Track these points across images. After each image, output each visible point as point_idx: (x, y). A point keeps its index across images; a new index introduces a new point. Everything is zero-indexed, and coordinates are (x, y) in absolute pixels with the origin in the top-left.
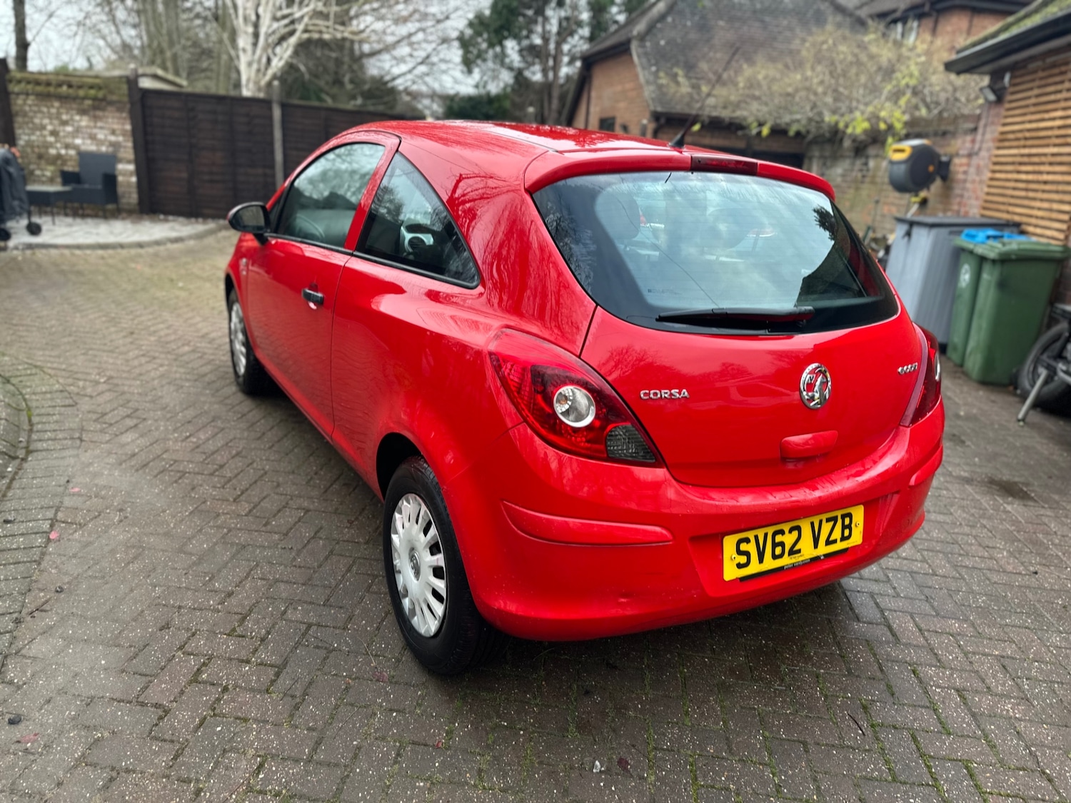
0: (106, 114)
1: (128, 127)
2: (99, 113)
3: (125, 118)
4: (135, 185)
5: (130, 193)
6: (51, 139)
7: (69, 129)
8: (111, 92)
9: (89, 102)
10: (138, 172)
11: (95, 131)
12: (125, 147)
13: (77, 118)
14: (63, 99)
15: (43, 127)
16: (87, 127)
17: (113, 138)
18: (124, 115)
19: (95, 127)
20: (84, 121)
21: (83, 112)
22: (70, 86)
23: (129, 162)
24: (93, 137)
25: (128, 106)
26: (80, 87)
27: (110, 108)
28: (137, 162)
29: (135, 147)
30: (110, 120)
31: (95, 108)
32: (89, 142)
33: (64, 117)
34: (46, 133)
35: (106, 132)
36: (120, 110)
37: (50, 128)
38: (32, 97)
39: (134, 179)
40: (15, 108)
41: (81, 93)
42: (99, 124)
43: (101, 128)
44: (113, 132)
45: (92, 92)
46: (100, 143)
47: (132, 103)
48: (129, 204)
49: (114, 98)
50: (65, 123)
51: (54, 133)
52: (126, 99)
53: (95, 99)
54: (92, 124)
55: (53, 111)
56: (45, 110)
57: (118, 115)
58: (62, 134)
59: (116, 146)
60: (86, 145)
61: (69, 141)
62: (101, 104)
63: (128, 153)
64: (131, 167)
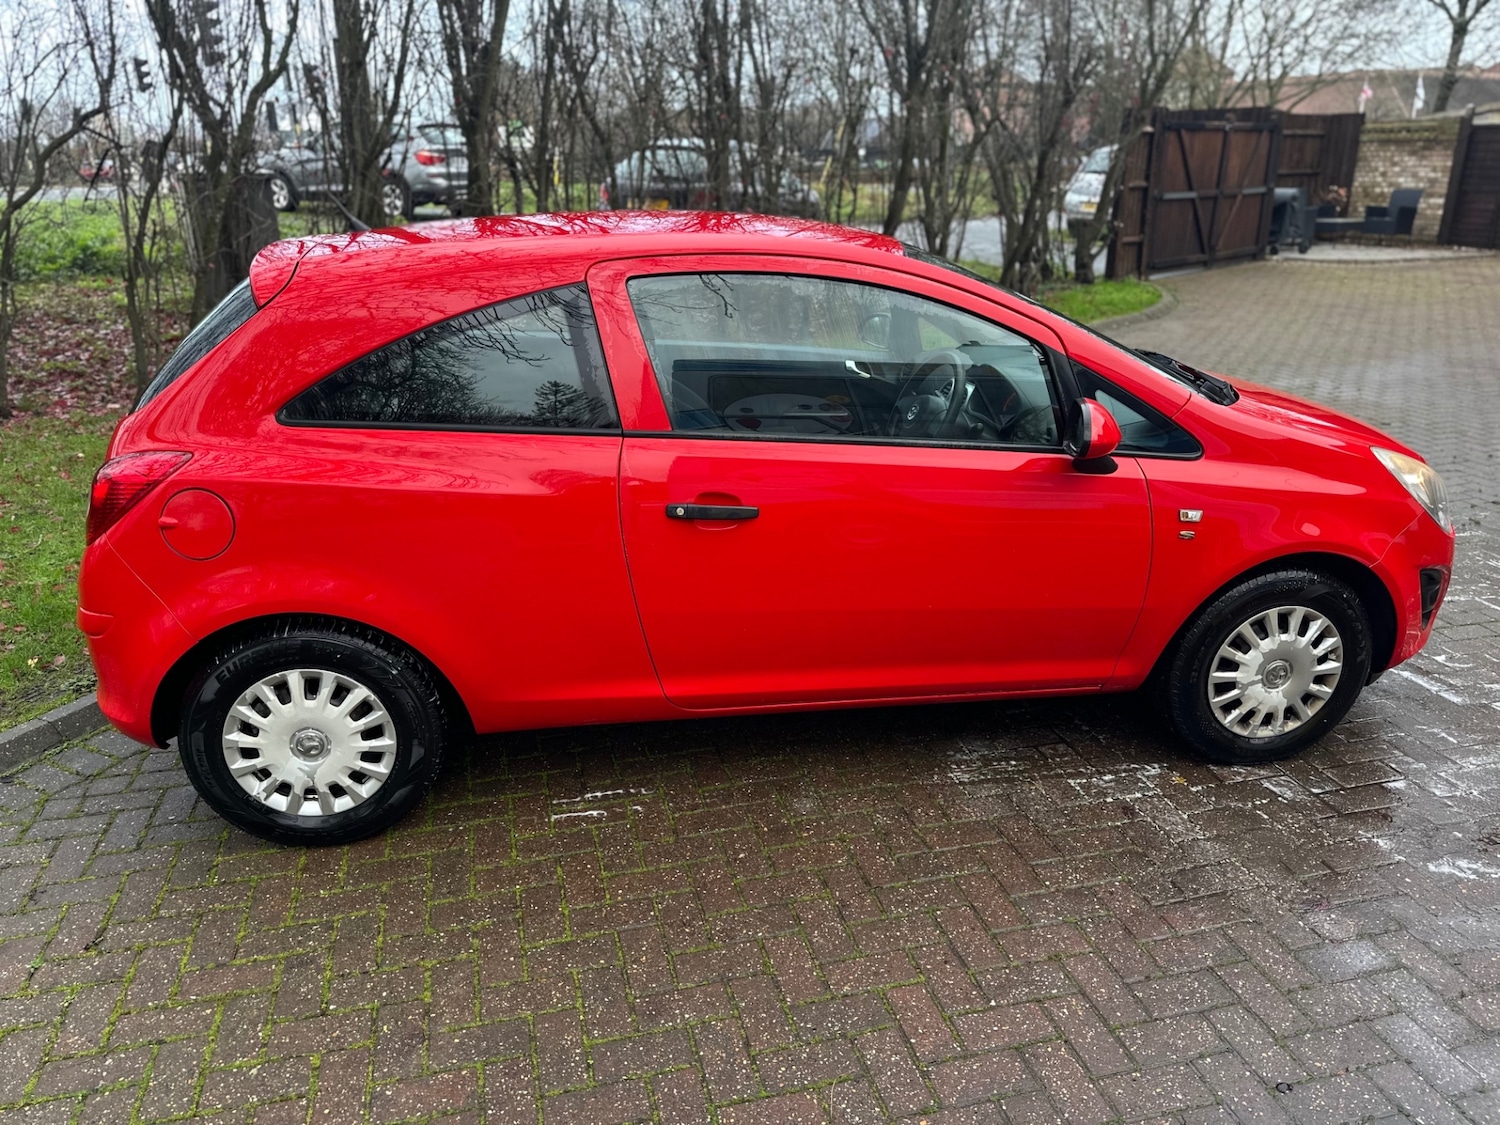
0: (1434, 153)
1: (1449, 163)
2: (1427, 153)
3: (1448, 156)
4: (1439, 218)
5: (1433, 225)
6: (1379, 179)
7: (1397, 169)
8: (1444, 133)
9: (1420, 144)
10: (1446, 207)
11: (1419, 169)
12: (1440, 182)
13: (1406, 158)
14: (1399, 143)
15: (1376, 169)
16: (1414, 166)
17: (1432, 175)
18: (1450, 152)
19: (1420, 166)
20: (1410, 161)
21: (1413, 153)
22: (1409, 130)
23: (1440, 196)
24: (1415, 175)
25: (1455, 144)
26: (1417, 131)
27: (1438, 148)
28: (1448, 197)
29: (1450, 183)
30: (1435, 158)
31: (1425, 148)
32: (1410, 179)
33: (1396, 159)
34: (1377, 174)
35: (1428, 169)
36: (1446, 148)
37: (1381, 169)
38: (1375, 144)
39: (1440, 212)
40: (1360, 154)
41: (1416, 136)
42: (1424, 163)
43: (1425, 166)
44: (1434, 170)
45: (1426, 134)
46: (1420, 179)
47: (1459, 141)
48: (1429, 236)
49: (1444, 137)
50: (1395, 164)
51: (1384, 174)
52: (1454, 137)
53: (1428, 140)
54: (1417, 163)
55: (1389, 154)
56: (1382, 154)
57: (1443, 153)
58: (1390, 174)
59: (1433, 182)
60: (1406, 182)
61: (1393, 180)
62: (1430, 145)
63: (1443, 188)
64: (1441, 201)
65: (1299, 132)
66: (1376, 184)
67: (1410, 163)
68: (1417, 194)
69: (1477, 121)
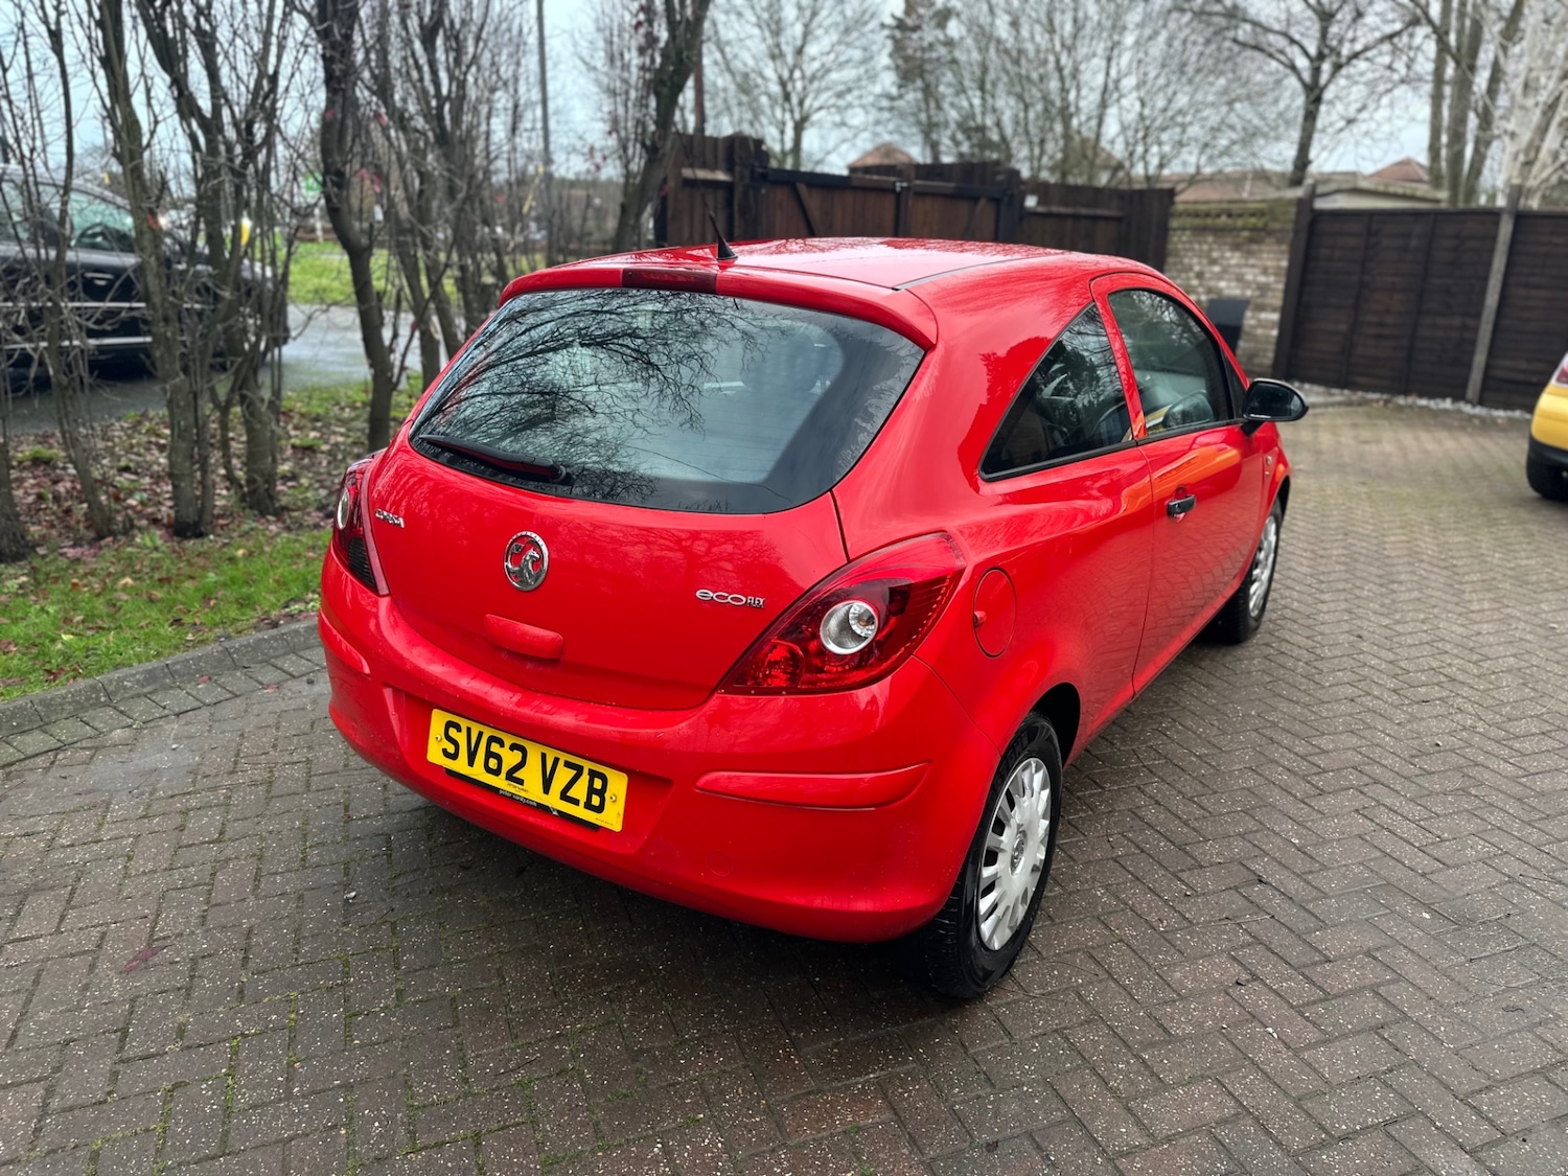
0: (1263, 247)
1: (1284, 263)
2: (1254, 247)
3: (1282, 252)
4: (1274, 340)
5: (1265, 350)
6: (1195, 282)
7: (1216, 269)
8: (1275, 219)
9: (1246, 234)
10: (1282, 325)
11: (1244, 270)
12: (1274, 290)
13: (1228, 254)
14: (1218, 231)
15: (1190, 268)
16: (1238, 266)
17: (1262, 279)
18: (1284, 247)
19: (1246, 265)
20: (1234, 258)
21: (1236, 247)
22: (1230, 215)
23: (1274, 310)
24: (1240, 279)
25: (1291, 235)
26: (1240, 216)
27: (1269, 240)
28: (1284, 311)
29: (1286, 292)
30: (1265, 256)
31: (1251, 240)
32: (1233, 284)
33: (1215, 254)
34: (1192, 275)
35: (1256, 271)
36: (1279, 242)
37: (1197, 268)
38: (1188, 233)
39: (1275, 333)
40: (1170, 247)
41: (1240, 222)
42: (1252, 261)
43: (1253, 266)
44: (1265, 272)
45: (1253, 220)
46: (1247, 285)
47: (1296, 232)
48: (1261, 365)
49: (1277, 226)
50: (1213, 262)
51: (1200, 275)
52: (1290, 226)
53: (1254, 229)
54: (1243, 262)
55: (1205, 247)
56: (1196, 246)
57: (1276, 248)
58: (1207, 275)
59: (1263, 289)
60: (1229, 288)
61: (1212, 284)
62: (1258, 235)
63: (1276, 298)
64: (1275, 317)
65: (1084, 211)
66: (1190, 290)
67: (1233, 262)
68: (1241, 305)
69: (1320, 204)
